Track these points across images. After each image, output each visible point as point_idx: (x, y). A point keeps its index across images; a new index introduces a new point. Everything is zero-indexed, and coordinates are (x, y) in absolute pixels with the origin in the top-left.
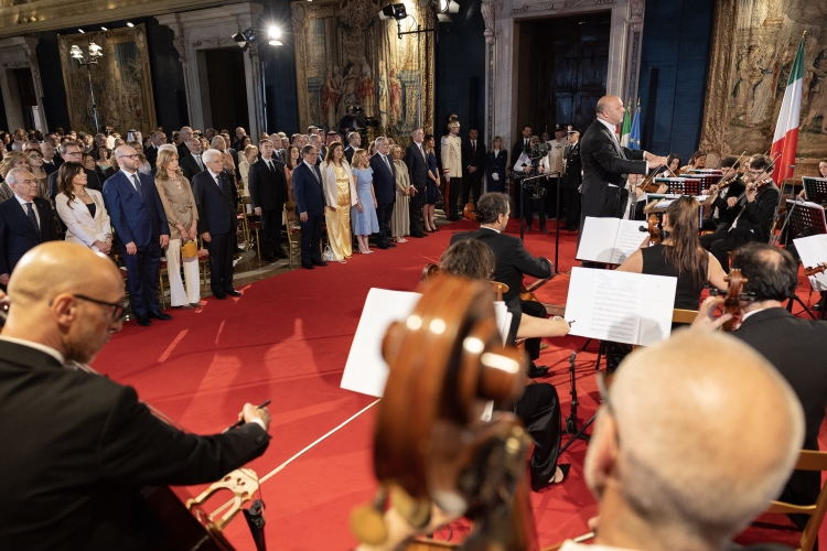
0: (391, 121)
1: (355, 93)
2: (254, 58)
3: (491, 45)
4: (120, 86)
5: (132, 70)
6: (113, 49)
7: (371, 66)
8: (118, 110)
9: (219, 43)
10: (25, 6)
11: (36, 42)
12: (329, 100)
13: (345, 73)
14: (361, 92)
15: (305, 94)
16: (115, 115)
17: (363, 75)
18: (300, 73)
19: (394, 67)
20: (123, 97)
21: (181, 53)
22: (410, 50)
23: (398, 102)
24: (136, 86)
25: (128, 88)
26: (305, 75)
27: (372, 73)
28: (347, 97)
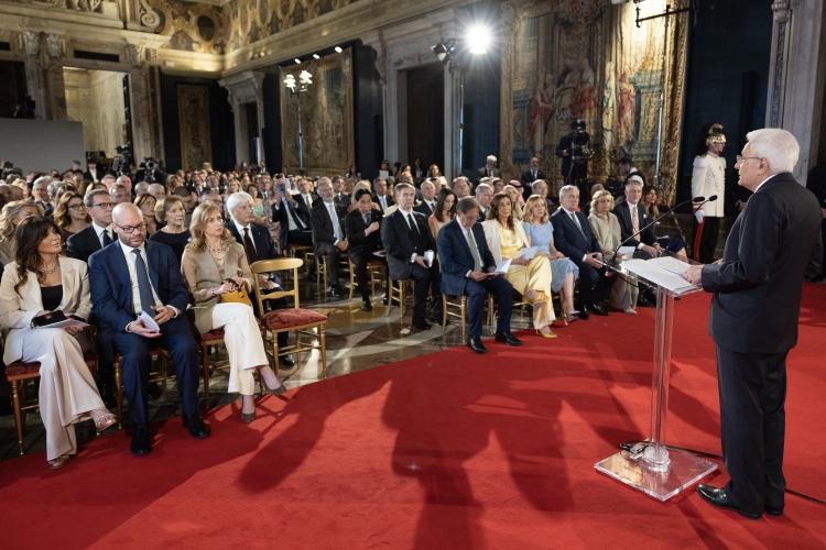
1: (571, 107)
2: (454, 72)
3: (782, 23)
4: (325, 114)
5: (337, 96)
6: (322, 77)
7: (595, 71)
8: (322, 138)
9: (420, 60)
10: (258, 43)
11: (262, 76)
12: (538, 117)
13: (561, 82)
14: (579, 104)
15: (509, 112)
16: (319, 144)
17: (582, 82)
18: (504, 86)
19: (627, 68)
20: (327, 125)
21: (382, 75)
22: (651, 44)
23: (628, 115)
24: (339, 113)
25: (332, 115)
26: (510, 88)
27: (595, 80)
28: (560, 112)
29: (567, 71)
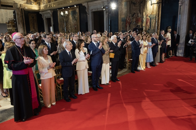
0: (146, 29)
1: (135, 21)
2: (107, 13)
3: (181, 6)
4: (71, 21)
5: (75, 17)
6: (70, 12)
7: (141, 14)
8: (71, 27)
9: (98, 10)
10: (50, 3)
11: (52, 11)
12: (128, 23)
13: (133, 16)
14: (137, 21)
15: (120, 22)
16: (70, 28)
17: (138, 16)
18: (119, 16)
19: (148, 14)
20: (72, 24)
21: (87, 13)
22: (153, 9)
23: (148, 24)
24: (75, 21)
25: (73, 22)
26: (121, 17)
27: (141, 16)
28: (133, 23)
29: (134, 14)
